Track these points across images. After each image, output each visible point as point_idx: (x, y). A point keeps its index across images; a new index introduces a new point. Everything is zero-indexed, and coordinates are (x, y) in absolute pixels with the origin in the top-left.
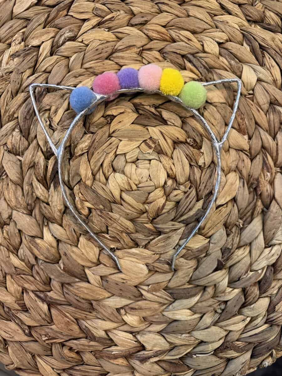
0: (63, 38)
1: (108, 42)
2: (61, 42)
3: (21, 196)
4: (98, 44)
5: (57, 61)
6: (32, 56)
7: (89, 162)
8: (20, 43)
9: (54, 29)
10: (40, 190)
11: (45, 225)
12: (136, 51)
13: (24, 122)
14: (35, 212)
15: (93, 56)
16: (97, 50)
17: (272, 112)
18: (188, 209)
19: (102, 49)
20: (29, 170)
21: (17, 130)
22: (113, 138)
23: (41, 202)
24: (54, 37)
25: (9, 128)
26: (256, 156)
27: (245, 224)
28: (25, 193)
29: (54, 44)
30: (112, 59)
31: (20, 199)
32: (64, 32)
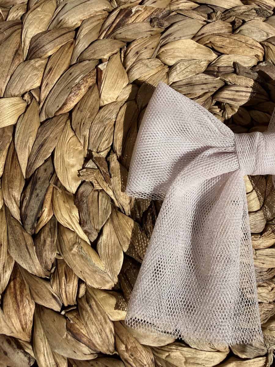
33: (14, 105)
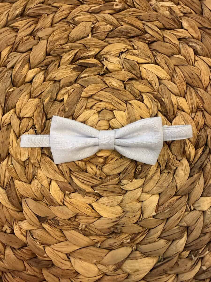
0: (195, 45)
1: (201, 81)
2: (191, 44)
3: (60, 43)
4: (197, 74)
5: (175, 45)
6: (174, 24)
7: (101, 91)
8: (182, 12)
9: (200, 36)
10: (68, 58)
11: (41, 68)
12: (200, 105)
13: (120, 31)
14: (50, 58)
15: (186, 73)
16: (192, 74)
17: (180, 230)
18: (83, 181)
19: (194, 78)
20: (82, 45)
21: (111, 27)
22: (125, 105)
23: (59, 61)
24: (193, 38)
25: (111, 20)
26: (141, 226)
27: (82, 231)
28: (63, 46)
29: (188, 39)
30: (188, 88)
31: (57, 43)
32: (200, 44)
33: (199, 206)
